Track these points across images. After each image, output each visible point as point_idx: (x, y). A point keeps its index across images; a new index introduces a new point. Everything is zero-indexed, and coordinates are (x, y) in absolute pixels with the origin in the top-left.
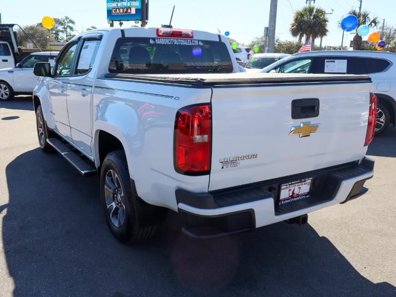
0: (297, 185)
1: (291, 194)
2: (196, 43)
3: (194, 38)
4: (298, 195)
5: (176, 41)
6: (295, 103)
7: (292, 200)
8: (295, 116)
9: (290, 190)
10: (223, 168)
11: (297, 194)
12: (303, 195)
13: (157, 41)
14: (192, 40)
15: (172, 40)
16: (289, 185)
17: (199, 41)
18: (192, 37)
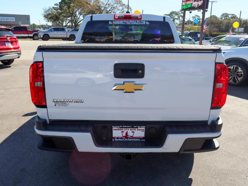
0: (130, 129)
1: (124, 135)
2: (144, 23)
3: (142, 20)
4: (132, 138)
5: (128, 22)
6: (117, 66)
7: (126, 140)
8: (117, 75)
9: (122, 132)
10: (55, 105)
11: (131, 136)
12: (138, 139)
13: (114, 22)
14: (140, 21)
15: (125, 21)
16: (120, 128)
17: (146, 21)
18: (141, 19)
